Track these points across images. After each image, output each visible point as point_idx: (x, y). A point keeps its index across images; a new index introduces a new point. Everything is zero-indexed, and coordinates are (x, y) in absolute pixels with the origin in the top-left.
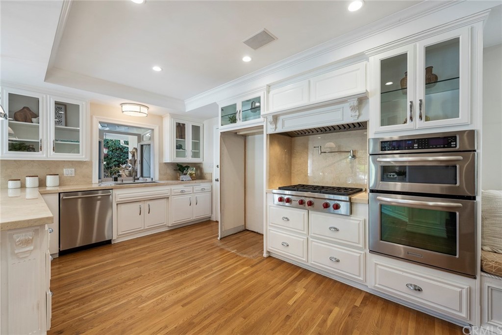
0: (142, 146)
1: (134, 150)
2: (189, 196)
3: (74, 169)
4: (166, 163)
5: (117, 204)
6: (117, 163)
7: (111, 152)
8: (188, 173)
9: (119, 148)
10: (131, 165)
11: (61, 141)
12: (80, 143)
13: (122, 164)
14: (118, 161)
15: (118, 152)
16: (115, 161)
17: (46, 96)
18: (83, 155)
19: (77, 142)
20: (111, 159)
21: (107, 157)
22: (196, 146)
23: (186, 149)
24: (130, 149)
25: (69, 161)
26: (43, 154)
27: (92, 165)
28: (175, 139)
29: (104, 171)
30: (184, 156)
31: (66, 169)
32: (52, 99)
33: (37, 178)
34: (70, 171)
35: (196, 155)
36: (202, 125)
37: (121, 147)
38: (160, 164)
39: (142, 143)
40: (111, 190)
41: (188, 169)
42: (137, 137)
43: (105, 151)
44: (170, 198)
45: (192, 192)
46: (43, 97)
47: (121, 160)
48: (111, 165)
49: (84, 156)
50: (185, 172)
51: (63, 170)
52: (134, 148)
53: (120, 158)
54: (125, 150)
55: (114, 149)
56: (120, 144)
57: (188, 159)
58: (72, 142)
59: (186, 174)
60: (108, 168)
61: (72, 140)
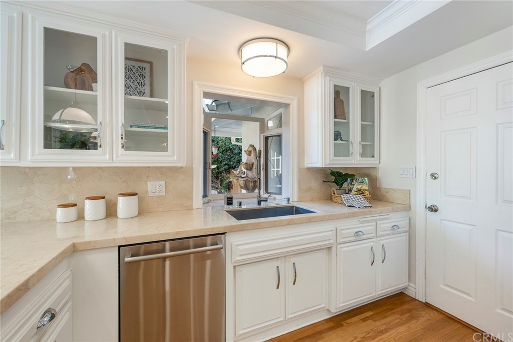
0: (267, 138)
1: (251, 149)
2: (369, 244)
3: (163, 183)
4: (310, 169)
5: (235, 267)
6: (227, 167)
7: (221, 154)
8: (355, 189)
9: (229, 148)
10: (245, 171)
11: (139, 127)
12: (169, 131)
13: (234, 168)
14: (228, 165)
15: (228, 154)
16: (226, 164)
17: (110, 33)
18: (173, 155)
19: (164, 128)
20: (221, 162)
21: (216, 160)
22: (368, 132)
23: (351, 139)
24: (245, 147)
25: (156, 168)
26: (104, 154)
27: (192, 174)
28: (332, 119)
29: (212, 182)
30: (347, 154)
31: (152, 183)
32: (119, 39)
33: (102, 202)
34: (158, 187)
35: (368, 150)
36: (378, 89)
37: (231, 147)
38: (300, 170)
39: (267, 134)
40: (223, 236)
41: (352, 180)
42: (258, 124)
43: (215, 151)
44: (334, 249)
45: (374, 235)
46: (104, 36)
47: (232, 163)
48: (221, 170)
49: (175, 158)
50: (345, 185)
51: (147, 185)
52: (251, 145)
53: (230, 161)
54: (236, 151)
55: (224, 151)
56: (231, 143)
57: (354, 160)
58: (156, 128)
59: (350, 190)
60: (218, 173)
61: (157, 126)
